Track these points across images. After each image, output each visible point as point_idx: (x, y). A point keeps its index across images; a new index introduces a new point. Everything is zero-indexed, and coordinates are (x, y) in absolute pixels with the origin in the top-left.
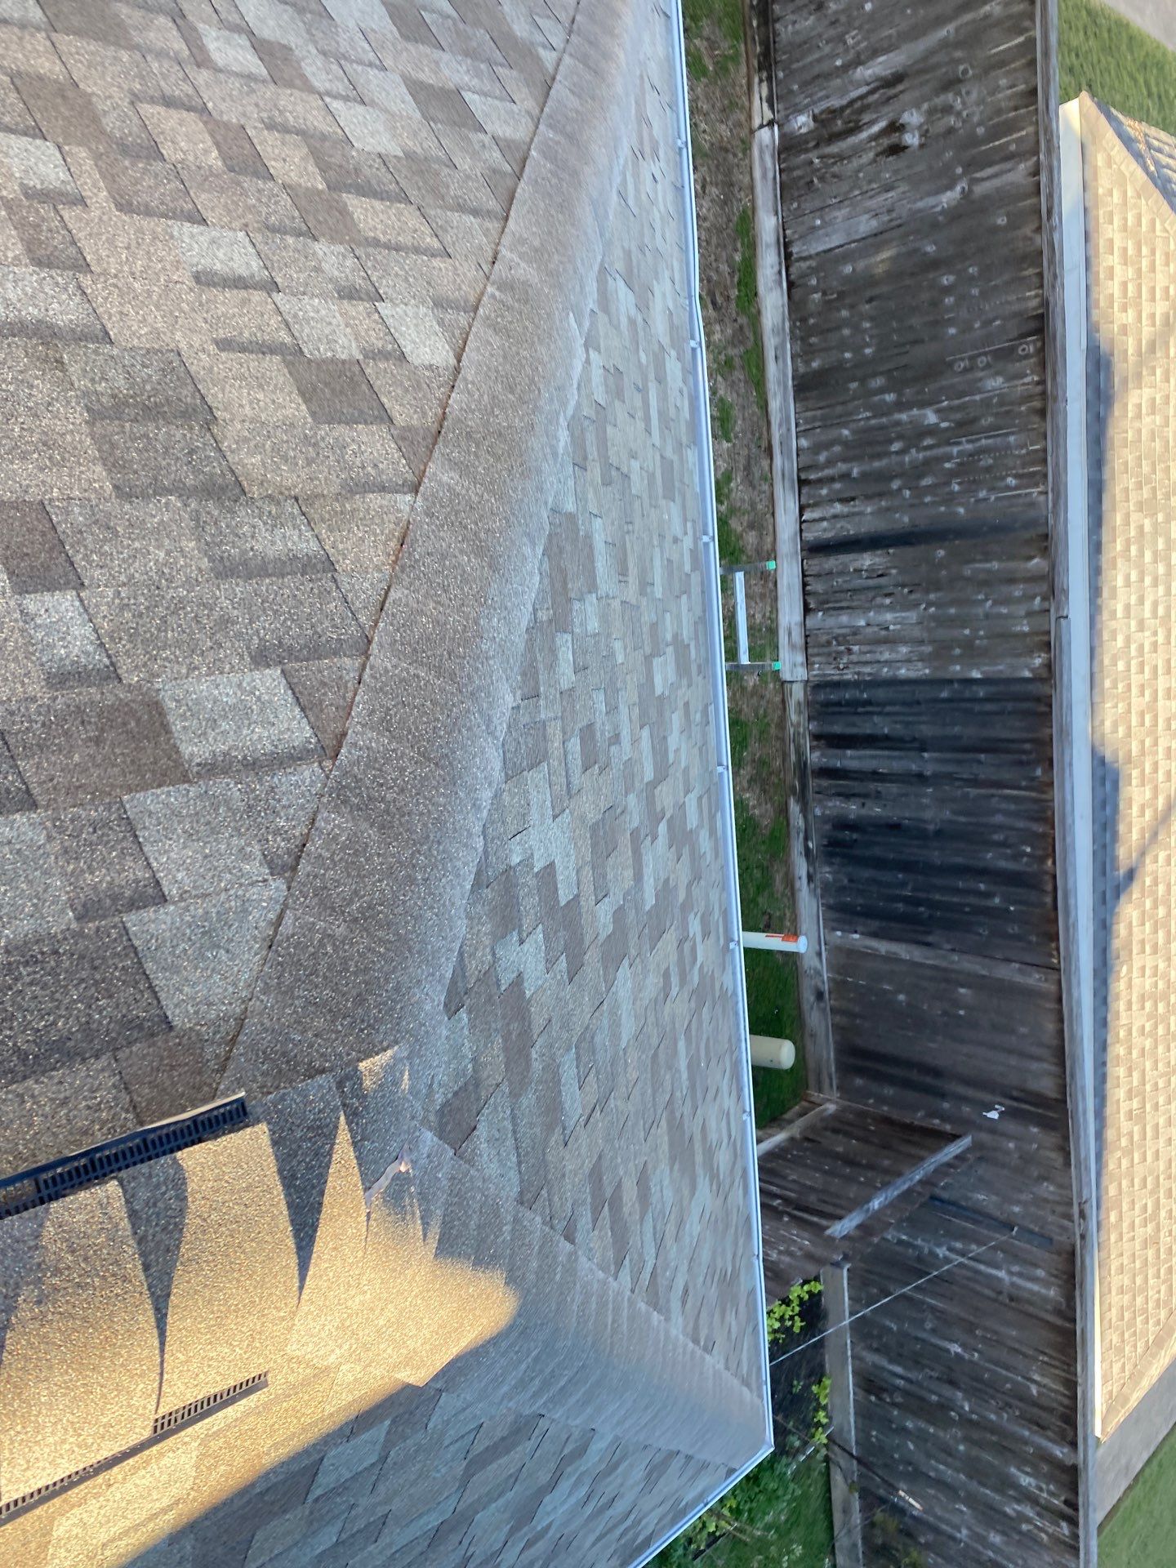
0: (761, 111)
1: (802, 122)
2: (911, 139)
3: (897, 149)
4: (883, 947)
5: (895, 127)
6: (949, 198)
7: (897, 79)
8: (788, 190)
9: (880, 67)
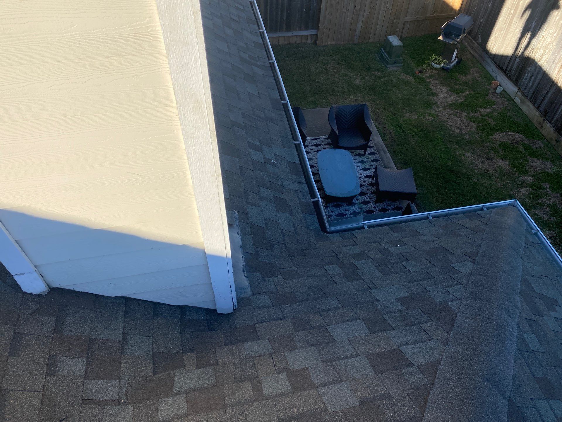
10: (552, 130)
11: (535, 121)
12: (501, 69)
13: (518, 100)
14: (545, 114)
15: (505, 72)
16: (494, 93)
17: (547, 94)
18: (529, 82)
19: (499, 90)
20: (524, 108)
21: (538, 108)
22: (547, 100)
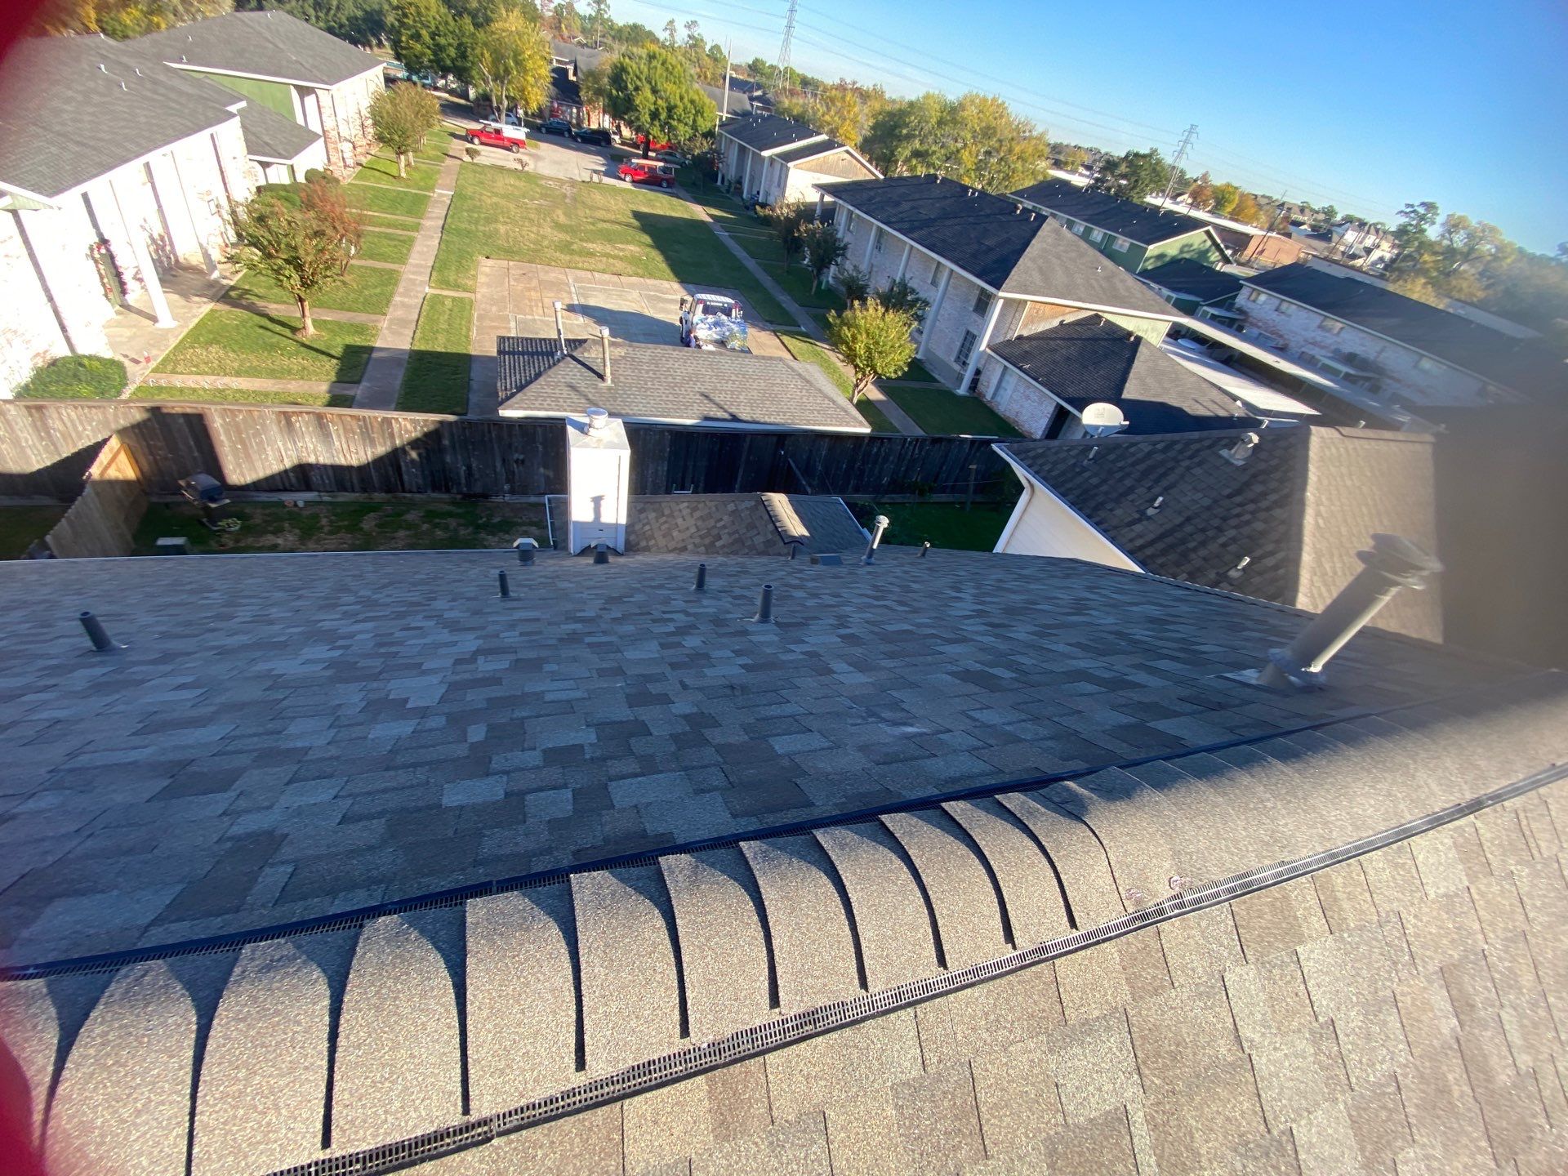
0: (499, 499)
1: (506, 487)
2: (521, 457)
3: (523, 461)
4: (739, 479)
5: (517, 461)
6: (540, 448)
7: (504, 460)
8: (524, 493)
9: (499, 464)
10: (383, 494)
11: (361, 500)
12: (279, 490)
13: (326, 498)
14: (364, 490)
15: (285, 490)
16: (301, 509)
17: (351, 478)
18: (323, 481)
19: (301, 504)
20: (340, 499)
21: (353, 491)
22: (355, 481)
